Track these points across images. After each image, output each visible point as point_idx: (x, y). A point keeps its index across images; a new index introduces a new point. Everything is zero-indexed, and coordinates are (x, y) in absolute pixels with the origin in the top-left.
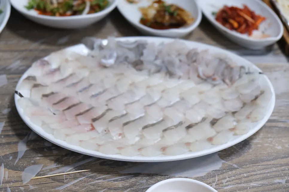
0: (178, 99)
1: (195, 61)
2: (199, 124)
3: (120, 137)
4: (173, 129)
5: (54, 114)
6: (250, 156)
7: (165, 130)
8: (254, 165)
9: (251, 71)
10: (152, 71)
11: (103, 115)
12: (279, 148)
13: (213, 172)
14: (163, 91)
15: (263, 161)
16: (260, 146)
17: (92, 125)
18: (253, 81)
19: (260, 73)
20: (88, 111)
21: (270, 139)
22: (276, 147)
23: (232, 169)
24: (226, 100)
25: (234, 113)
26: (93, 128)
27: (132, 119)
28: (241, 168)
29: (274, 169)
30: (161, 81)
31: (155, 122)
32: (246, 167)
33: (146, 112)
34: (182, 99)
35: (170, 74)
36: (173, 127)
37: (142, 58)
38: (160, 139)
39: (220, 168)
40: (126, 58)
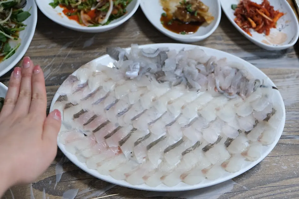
0: (196, 116)
1: (213, 72)
2: (215, 145)
3: (144, 160)
4: (191, 150)
5: (85, 135)
6: (259, 176)
7: (184, 153)
8: (262, 186)
9: (265, 84)
10: (173, 84)
11: (129, 136)
12: (285, 168)
13: (226, 194)
14: (183, 108)
15: (269, 182)
16: (268, 165)
17: (119, 149)
18: (266, 96)
19: (274, 88)
20: (115, 131)
21: (278, 158)
22: (282, 167)
23: (242, 191)
24: (239, 117)
25: (247, 133)
26: (120, 152)
27: (155, 139)
28: (250, 190)
29: (279, 191)
30: (181, 94)
31: (175, 142)
32: (254, 189)
33: (167, 132)
34: (200, 115)
35: (190, 86)
36: (191, 149)
37: (164, 69)
38: (179, 161)
39: (232, 190)
40: (149, 70)
